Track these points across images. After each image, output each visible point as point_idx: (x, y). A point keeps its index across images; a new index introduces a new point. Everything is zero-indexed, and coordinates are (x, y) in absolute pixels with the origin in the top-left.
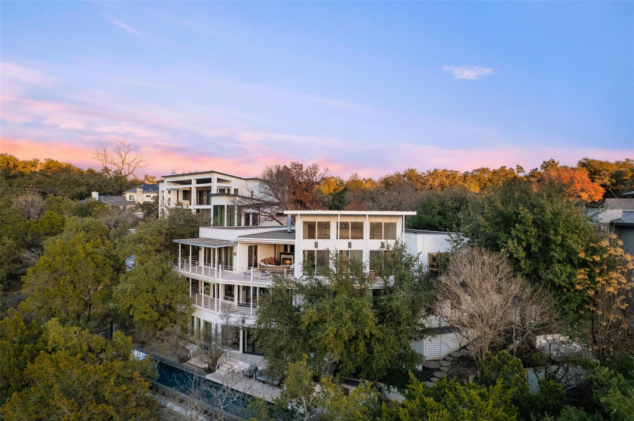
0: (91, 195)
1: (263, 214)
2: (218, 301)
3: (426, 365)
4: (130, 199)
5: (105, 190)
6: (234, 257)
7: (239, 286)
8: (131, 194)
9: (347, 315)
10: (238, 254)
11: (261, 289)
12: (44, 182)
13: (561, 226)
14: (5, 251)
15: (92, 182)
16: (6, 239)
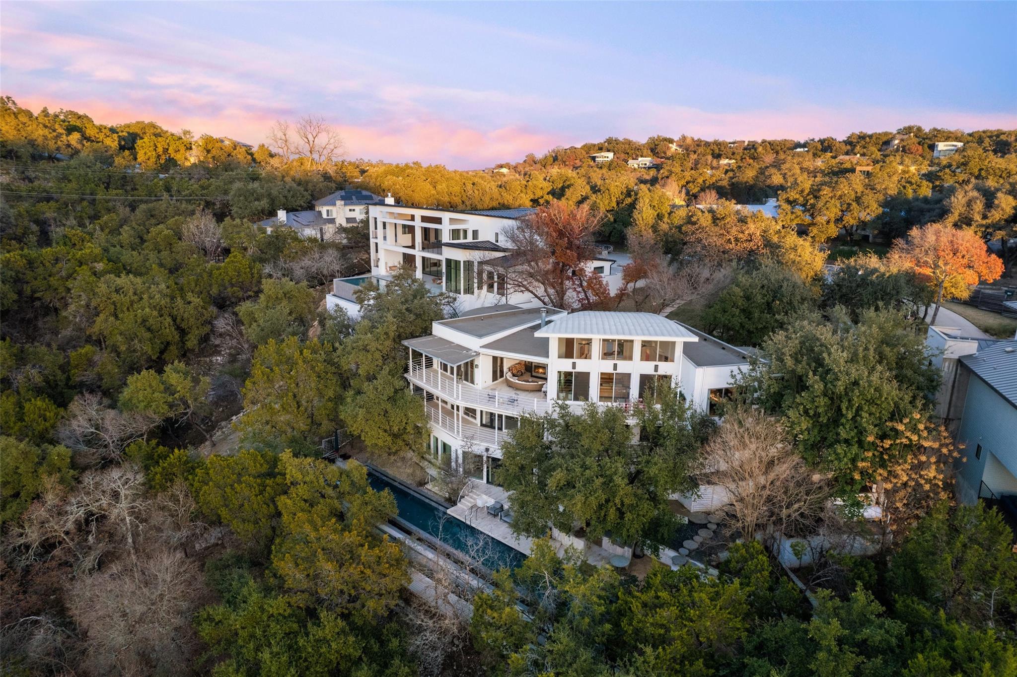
0: (276, 215)
1: (511, 282)
2: (458, 415)
3: (692, 519)
4: (328, 216)
5: (294, 203)
6: (476, 370)
7: (482, 412)
9: (598, 482)
10: (480, 366)
11: (507, 417)
12: (210, 185)
13: (856, 399)
14: (192, 312)
15: (274, 192)
16: (190, 296)
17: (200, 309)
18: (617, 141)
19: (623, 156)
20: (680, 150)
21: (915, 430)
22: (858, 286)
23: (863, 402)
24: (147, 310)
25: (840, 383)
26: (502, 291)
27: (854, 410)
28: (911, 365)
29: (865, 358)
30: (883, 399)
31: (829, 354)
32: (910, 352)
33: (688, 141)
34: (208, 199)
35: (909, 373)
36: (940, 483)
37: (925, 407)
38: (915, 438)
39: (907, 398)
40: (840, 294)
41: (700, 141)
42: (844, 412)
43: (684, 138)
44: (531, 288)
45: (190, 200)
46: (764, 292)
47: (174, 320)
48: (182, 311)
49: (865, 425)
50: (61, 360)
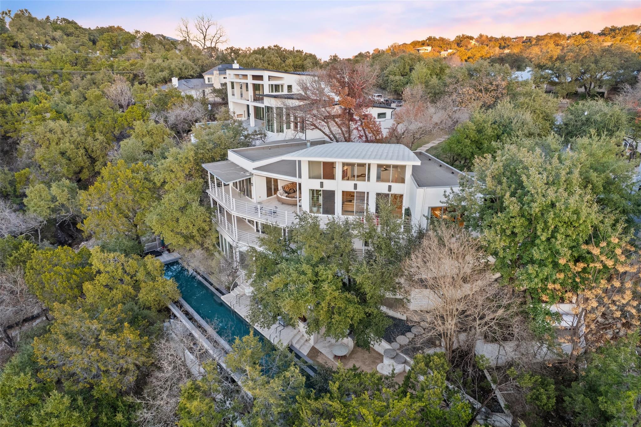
0: (171, 81)
2: (234, 223)
3: (409, 316)
4: (209, 82)
5: (186, 73)
6: (253, 187)
8: (210, 76)
12: (136, 63)
13: (551, 221)
14: (98, 146)
15: (173, 66)
16: (98, 135)
17: (104, 144)
18: (435, 39)
19: (438, 49)
20: (477, 44)
21: (611, 254)
22: (583, 124)
23: (559, 224)
24: (68, 144)
25: (536, 204)
26: (303, 130)
27: (550, 232)
28: (619, 191)
29: (568, 182)
30: (581, 222)
31: (528, 177)
32: (619, 178)
33: (483, 38)
34: (135, 72)
35: (615, 197)
36: (634, 311)
37: (626, 231)
38: (610, 263)
39: (609, 221)
40: (566, 131)
41: (492, 38)
42: (539, 233)
43: (481, 36)
44: (320, 127)
45: (123, 73)
46: (496, 126)
47: (87, 151)
48: (91, 145)
49: (559, 247)
50: (10, 177)
